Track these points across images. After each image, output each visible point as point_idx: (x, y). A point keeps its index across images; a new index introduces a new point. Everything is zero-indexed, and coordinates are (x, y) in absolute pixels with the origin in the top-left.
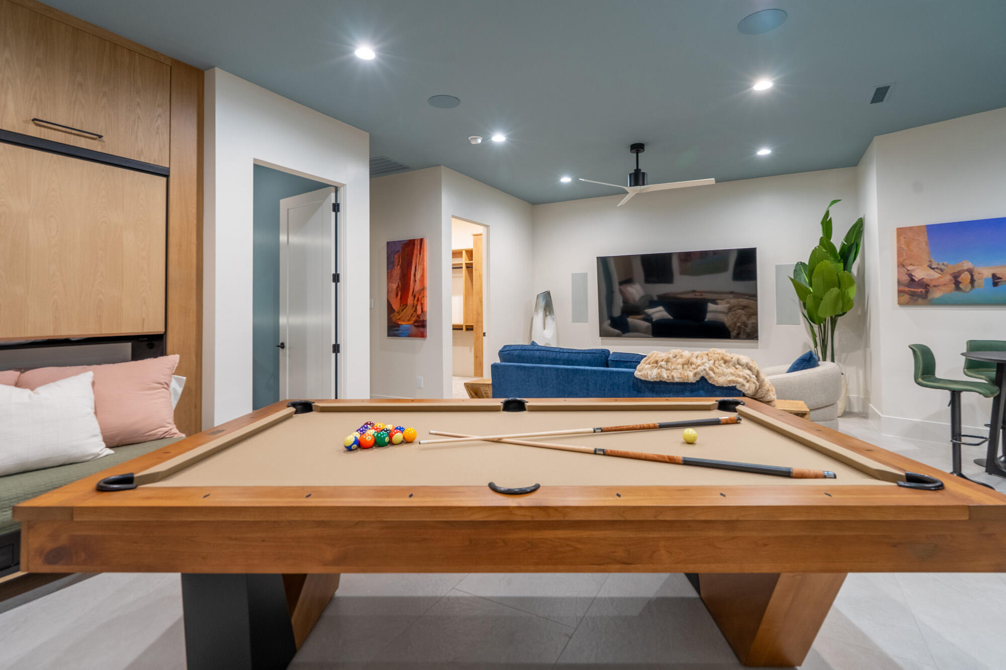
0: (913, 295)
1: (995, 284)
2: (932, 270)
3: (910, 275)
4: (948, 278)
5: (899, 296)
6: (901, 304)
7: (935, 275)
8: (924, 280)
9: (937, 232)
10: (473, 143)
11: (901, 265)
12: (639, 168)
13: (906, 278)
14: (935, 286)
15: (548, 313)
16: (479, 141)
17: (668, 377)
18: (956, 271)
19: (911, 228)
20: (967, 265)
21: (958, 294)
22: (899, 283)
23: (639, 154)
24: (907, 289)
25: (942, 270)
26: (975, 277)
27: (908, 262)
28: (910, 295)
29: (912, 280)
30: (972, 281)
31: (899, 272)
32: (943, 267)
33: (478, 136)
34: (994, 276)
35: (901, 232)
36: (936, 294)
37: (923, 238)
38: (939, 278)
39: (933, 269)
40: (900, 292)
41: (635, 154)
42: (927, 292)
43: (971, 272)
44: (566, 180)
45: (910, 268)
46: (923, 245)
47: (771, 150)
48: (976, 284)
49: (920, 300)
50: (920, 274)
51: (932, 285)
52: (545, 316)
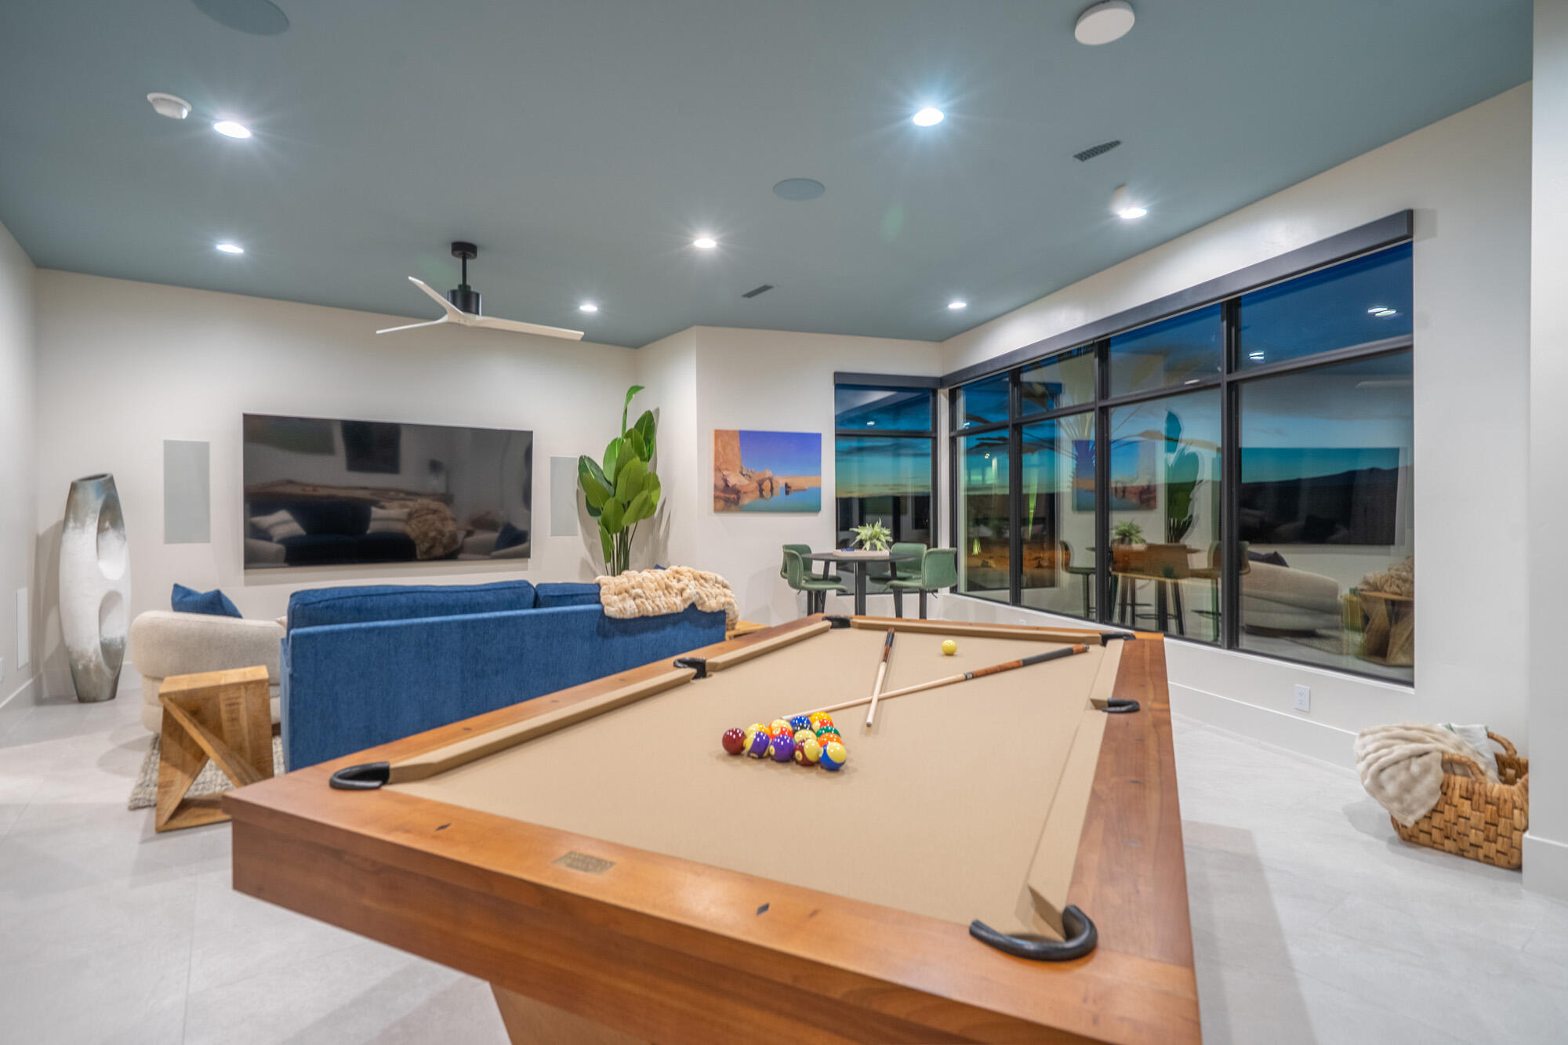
0: (727, 500)
1: (787, 493)
2: (742, 477)
3: (726, 481)
4: (755, 485)
5: (715, 502)
6: (716, 510)
7: (744, 481)
8: (737, 487)
9: (747, 437)
10: (163, 110)
11: (718, 469)
12: (468, 283)
13: (721, 484)
14: (745, 493)
15: (107, 524)
16: (185, 114)
17: (653, 608)
18: (761, 478)
19: (727, 432)
20: (769, 473)
21: (762, 502)
22: (715, 487)
23: (468, 261)
24: (722, 495)
25: (750, 477)
26: (774, 485)
27: (723, 467)
28: (724, 500)
29: (727, 485)
30: (772, 489)
31: (716, 476)
32: (751, 474)
33: (185, 99)
34: (787, 486)
35: (719, 434)
36: (746, 501)
37: (736, 443)
38: (748, 485)
39: (744, 475)
40: (716, 498)
41: (460, 261)
42: (739, 498)
43: (771, 480)
44: (230, 248)
45: (725, 473)
46: (736, 450)
47: (598, 307)
48: (774, 492)
49: (733, 507)
50: (734, 480)
51: (742, 492)
52: (101, 530)
